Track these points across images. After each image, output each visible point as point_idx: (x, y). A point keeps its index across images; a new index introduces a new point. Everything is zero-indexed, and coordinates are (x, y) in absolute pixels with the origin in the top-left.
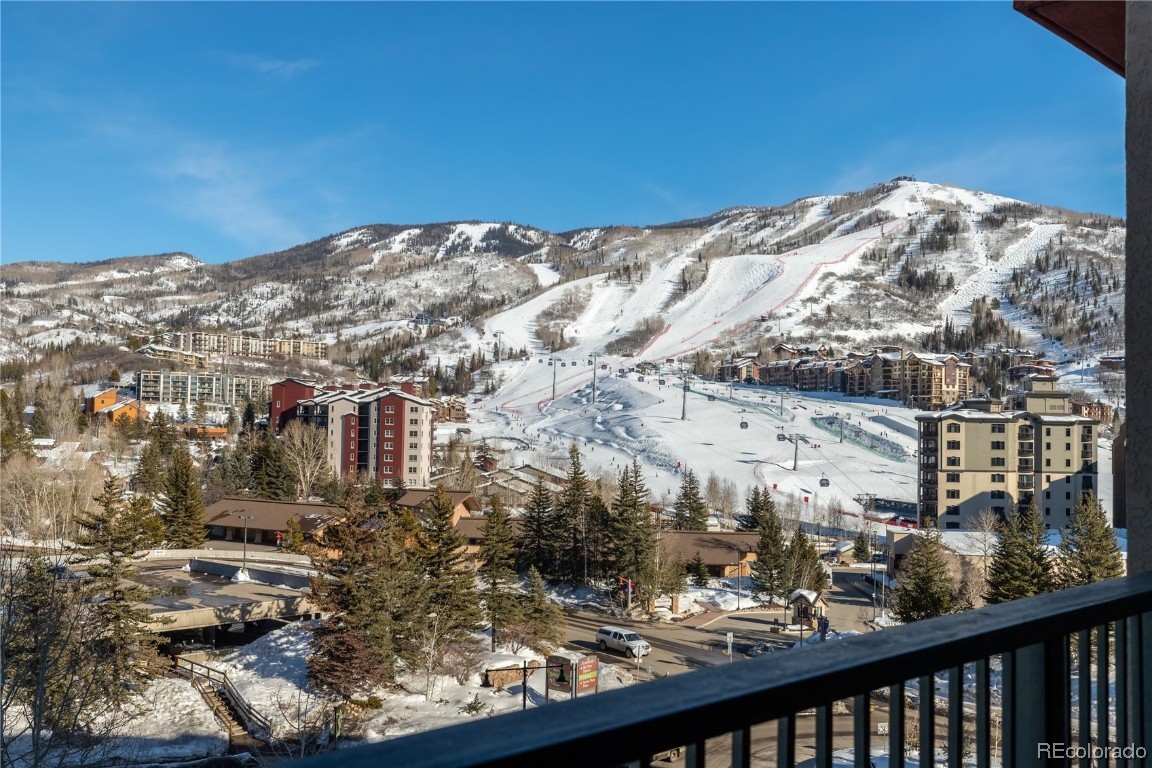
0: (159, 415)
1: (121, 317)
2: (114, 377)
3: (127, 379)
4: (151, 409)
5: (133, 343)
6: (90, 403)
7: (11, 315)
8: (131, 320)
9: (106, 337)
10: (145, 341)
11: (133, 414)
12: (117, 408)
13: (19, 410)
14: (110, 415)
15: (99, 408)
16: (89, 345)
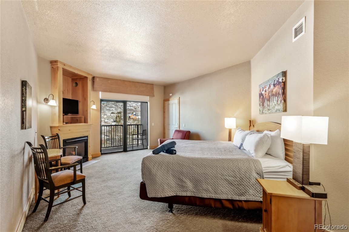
0: (138, 118)
1: (134, 105)
2: (133, 113)
3: (134, 113)
4: (137, 117)
5: (135, 108)
6: (130, 117)
7: (120, 105)
8: (135, 105)
9: (132, 108)
10: (137, 108)
11: (135, 118)
12: (133, 117)
13: (121, 118)
14: (132, 118)
15: (131, 117)
16: (130, 109)
